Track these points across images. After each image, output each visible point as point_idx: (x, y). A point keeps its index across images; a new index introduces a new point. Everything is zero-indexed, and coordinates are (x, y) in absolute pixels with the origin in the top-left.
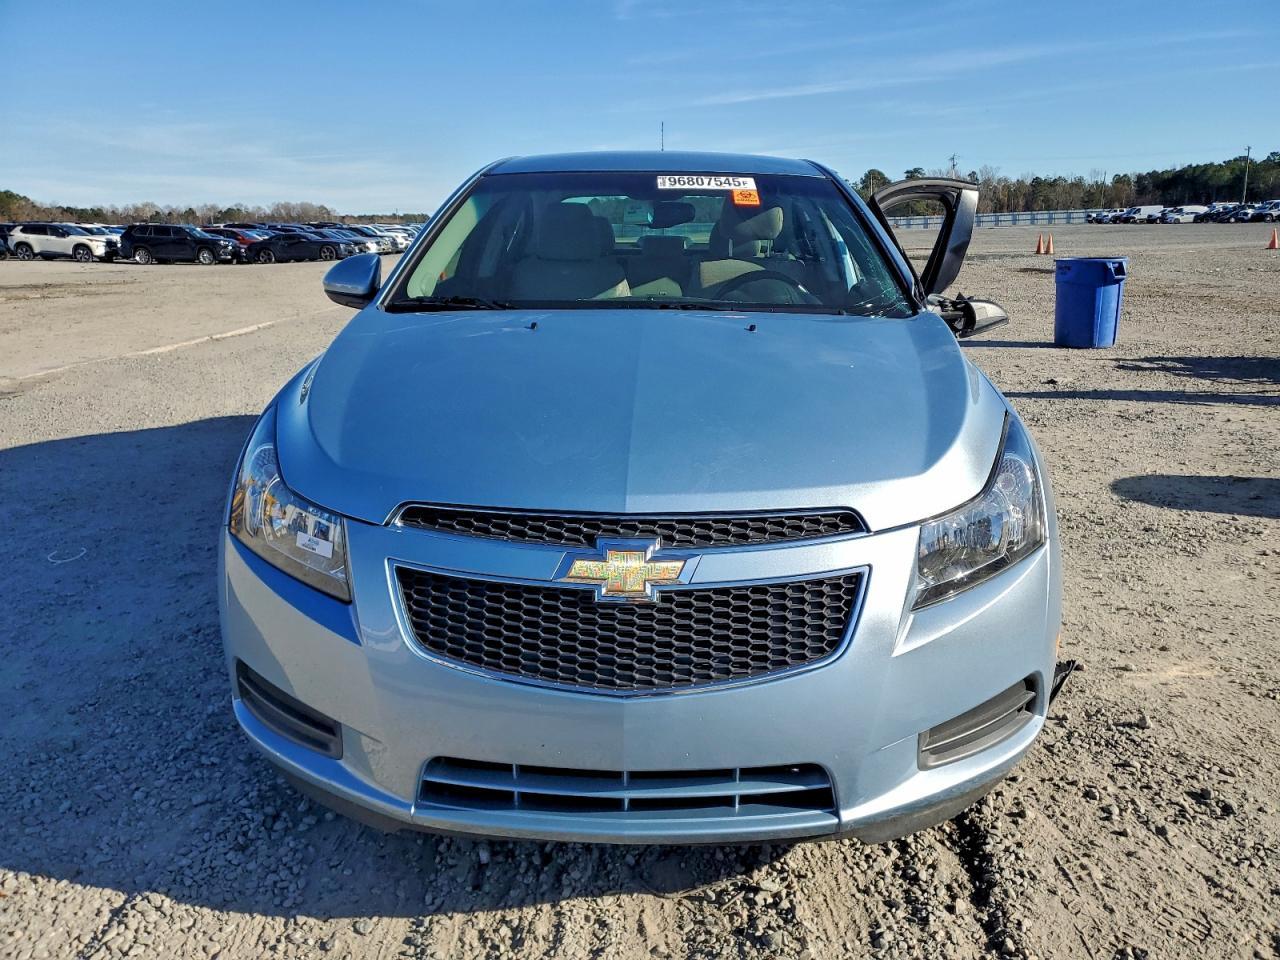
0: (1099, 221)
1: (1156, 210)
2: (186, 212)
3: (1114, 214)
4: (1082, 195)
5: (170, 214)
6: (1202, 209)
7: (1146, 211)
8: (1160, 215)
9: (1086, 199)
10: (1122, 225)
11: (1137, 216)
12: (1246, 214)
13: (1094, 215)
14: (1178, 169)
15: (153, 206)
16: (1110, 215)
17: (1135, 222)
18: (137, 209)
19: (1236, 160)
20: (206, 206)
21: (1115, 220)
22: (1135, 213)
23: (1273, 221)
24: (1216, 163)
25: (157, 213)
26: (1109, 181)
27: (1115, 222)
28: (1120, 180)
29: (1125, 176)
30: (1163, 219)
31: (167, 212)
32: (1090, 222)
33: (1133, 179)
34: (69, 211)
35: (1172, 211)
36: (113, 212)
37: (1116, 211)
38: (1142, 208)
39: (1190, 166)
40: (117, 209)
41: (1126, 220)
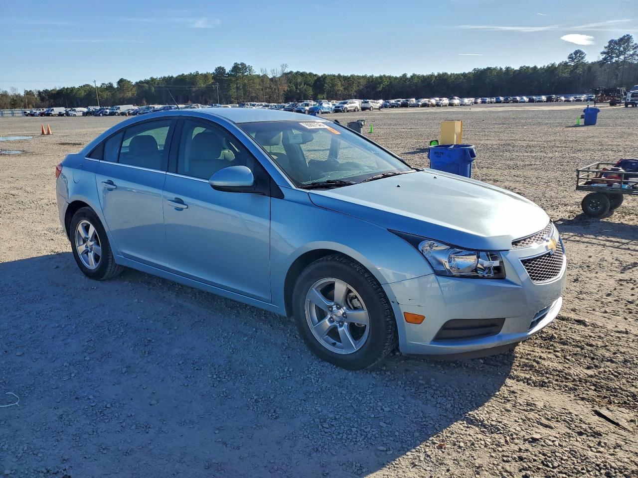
0: (32, 115)
1: (62, 110)
3: (40, 111)
4: (10, 101)
6: (85, 110)
7: (57, 110)
8: (65, 112)
9: (13, 103)
10: (46, 117)
11: (53, 113)
12: (106, 112)
13: (29, 112)
14: (58, 89)
16: (38, 112)
17: (53, 116)
19: (84, 86)
21: (42, 114)
22: (51, 111)
23: (119, 115)
24: (76, 87)
26: (22, 94)
27: (41, 116)
28: (29, 93)
29: (30, 91)
30: (67, 114)
32: (27, 115)
33: (36, 94)
35: (70, 110)
37: (40, 110)
38: (54, 108)
39: (64, 88)
41: (48, 115)
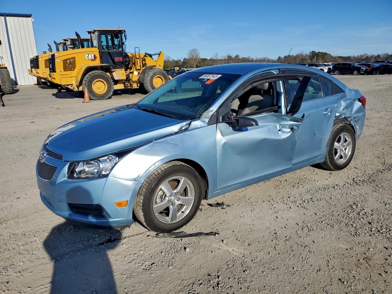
2: (377, 56)
5: (372, 57)
15: (367, 54)
18: (361, 56)
20: (384, 54)
25: (367, 57)
31: (371, 56)
34: (341, 57)
36: (354, 57)
40: (355, 56)
